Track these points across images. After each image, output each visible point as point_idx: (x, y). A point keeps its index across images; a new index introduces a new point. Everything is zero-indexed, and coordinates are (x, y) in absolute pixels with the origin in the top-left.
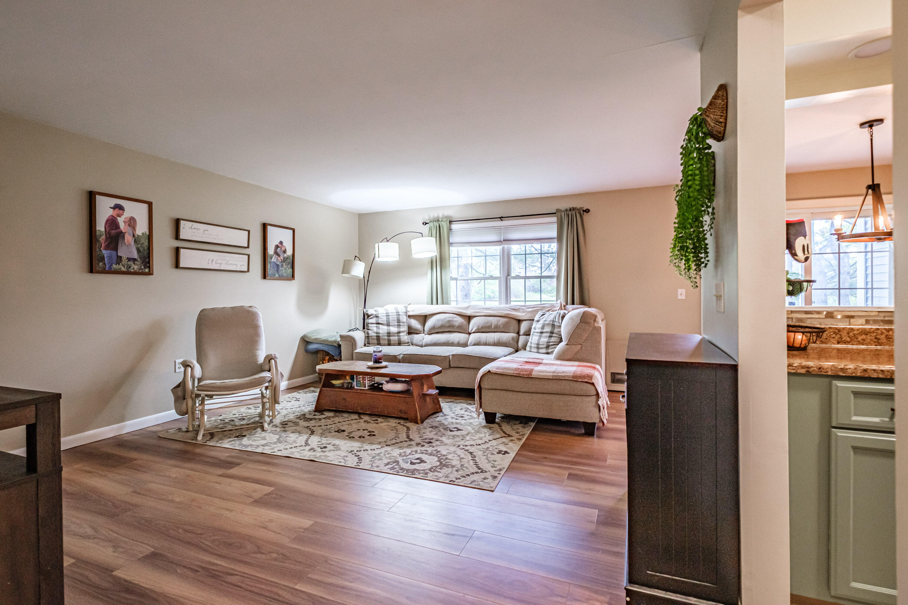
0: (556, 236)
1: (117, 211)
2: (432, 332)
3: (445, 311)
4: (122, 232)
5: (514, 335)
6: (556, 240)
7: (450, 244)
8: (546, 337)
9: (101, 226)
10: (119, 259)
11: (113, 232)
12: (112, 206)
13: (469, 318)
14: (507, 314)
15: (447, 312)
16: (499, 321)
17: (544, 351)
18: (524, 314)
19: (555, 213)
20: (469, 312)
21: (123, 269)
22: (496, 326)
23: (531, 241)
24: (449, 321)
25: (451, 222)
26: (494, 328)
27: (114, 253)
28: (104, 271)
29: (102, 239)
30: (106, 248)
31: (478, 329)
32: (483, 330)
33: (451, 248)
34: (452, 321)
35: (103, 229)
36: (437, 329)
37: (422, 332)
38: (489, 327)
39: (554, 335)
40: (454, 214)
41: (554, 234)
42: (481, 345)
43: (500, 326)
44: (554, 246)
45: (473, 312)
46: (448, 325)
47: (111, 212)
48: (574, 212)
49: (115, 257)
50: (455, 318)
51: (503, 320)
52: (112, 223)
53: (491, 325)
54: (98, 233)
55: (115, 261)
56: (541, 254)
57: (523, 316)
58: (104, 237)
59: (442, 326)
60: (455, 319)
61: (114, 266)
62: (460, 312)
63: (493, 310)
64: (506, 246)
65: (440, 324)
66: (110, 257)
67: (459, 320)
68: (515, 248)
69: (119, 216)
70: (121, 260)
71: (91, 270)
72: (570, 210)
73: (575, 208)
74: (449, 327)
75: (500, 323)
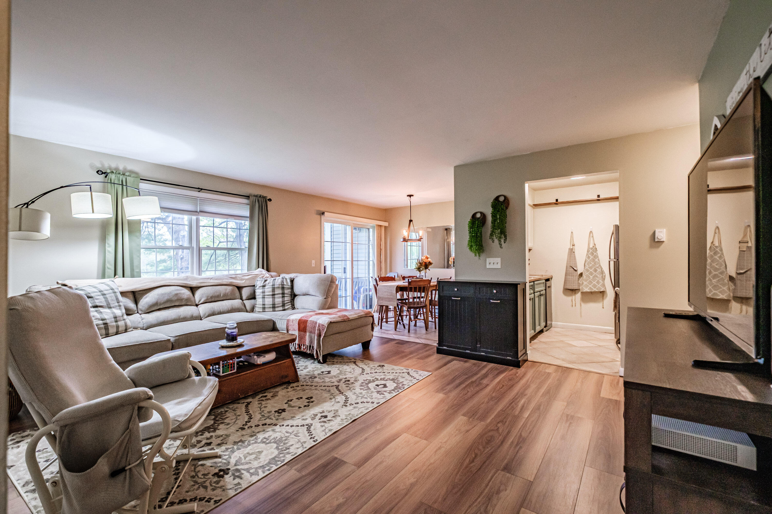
0: (248, 216)
2: (153, 309)
3: (166, 284)
5: (241, 301)
6: (248, 219)
8: (279, 298)
13: (193, 289)
14: (231, 282)
15: (171, 284)
16: (226, 290)
17: (281, 308)
18: (244, 281)
19: (247, 197)
20: (194, 284)
22: (225, 295)
24: (176, 294)
26: (223, 296)
31: (207, 299)
32: (213, 300)
34: (180, 293)
36: (160, 304)
37: (136, 312)
38: (218, 296)
39: (285, 295)
42: (216, 315)
43: (228, 295)
44: (247, 224)
45: (198, 283)
46: (176, 298)
50: (181, 290)
51: (229, 288)
53: (221, 294)
56: (240, 229)
57: (243, 283)
59: (168, 301)
60: (183, 292)
62: (185, 284)
63: (216, 279)
65: (165, 299)
67: (186, 293)
73: (259, 195)
74: (178, 300)
75: (228, 291)
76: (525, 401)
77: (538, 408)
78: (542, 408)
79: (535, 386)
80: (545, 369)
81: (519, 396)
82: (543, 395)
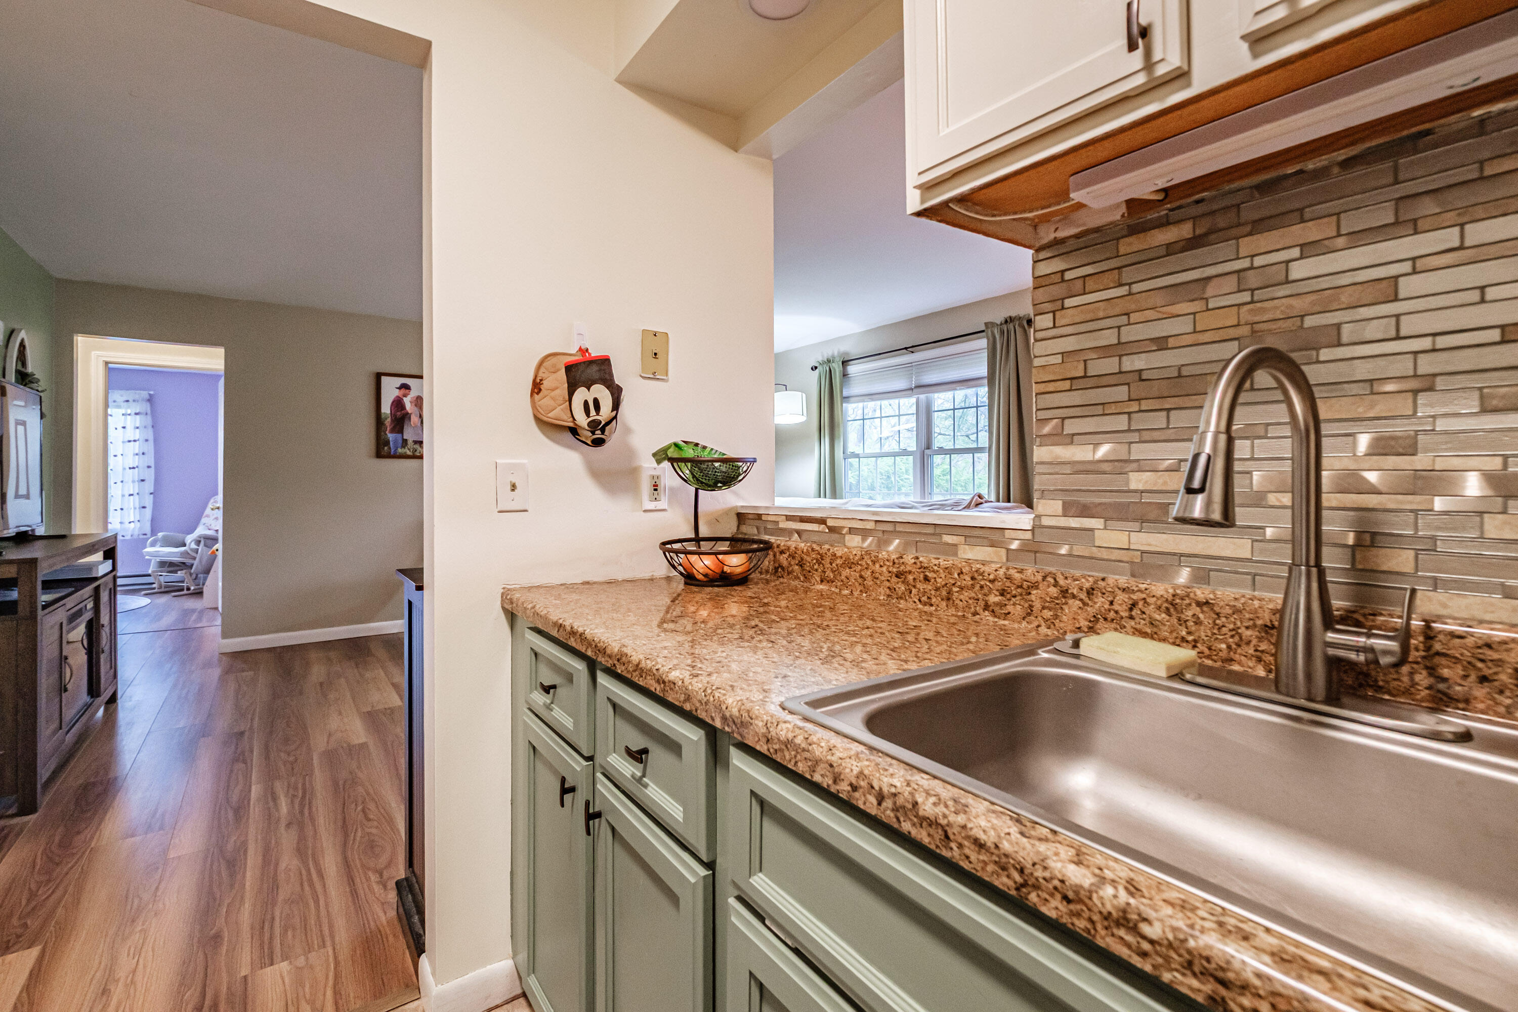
0: (986, 374)
1: (403, 391)
4: (408, 413)
6: (986, 381)
7: (846, 399)
9: (386, 409)
10: (405, 442)
11: (399, 413)
12: (398, 386)
19: (983, 331)
21: (409, 453)
23: (953, 386)
25: (845, 363)
27: (400, 435)
28: (389, 456)
29: (388, 422)
30: (392, 431)
33: (844, 405)
35: (388, 412)
40: (851, 348)
41: (982, 370)
44: (984, 391)
47: (397, 393)
48: (1011, 326)
49: (400, 441)
52: (398, 404)
54: (383, 416)
55: (400, 445)
58: (389, 420)
61: (400, 450)
64: (922, 397)
66: (395, 442)
68: (941, 400)
69: (405, 396)
70: (406, 444)
71: (379, 455)
72: (1006, 322)
73: (1015, 317)
76: (278, 810)
77: (240, 811)
78: (231, 815)
79: (283, 866)
80: (299, 982)
81: (302, 812)
82: (243, 848)
